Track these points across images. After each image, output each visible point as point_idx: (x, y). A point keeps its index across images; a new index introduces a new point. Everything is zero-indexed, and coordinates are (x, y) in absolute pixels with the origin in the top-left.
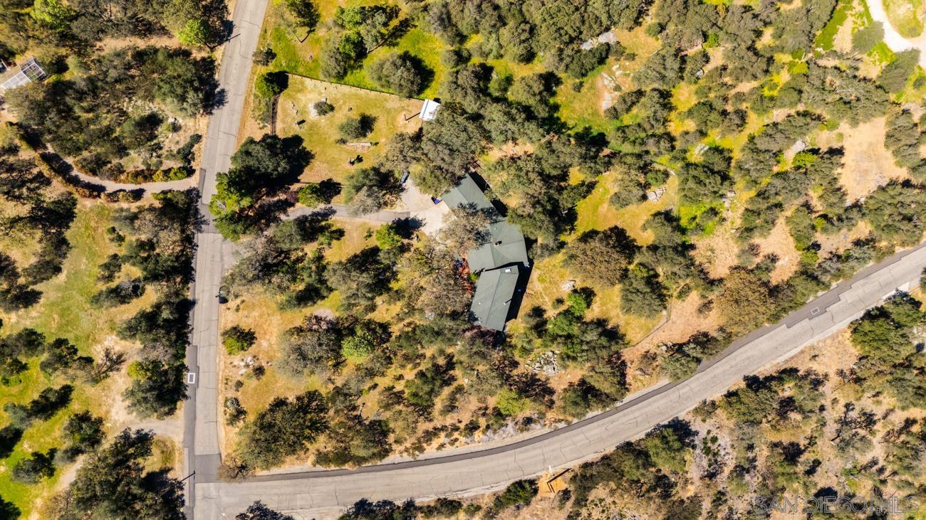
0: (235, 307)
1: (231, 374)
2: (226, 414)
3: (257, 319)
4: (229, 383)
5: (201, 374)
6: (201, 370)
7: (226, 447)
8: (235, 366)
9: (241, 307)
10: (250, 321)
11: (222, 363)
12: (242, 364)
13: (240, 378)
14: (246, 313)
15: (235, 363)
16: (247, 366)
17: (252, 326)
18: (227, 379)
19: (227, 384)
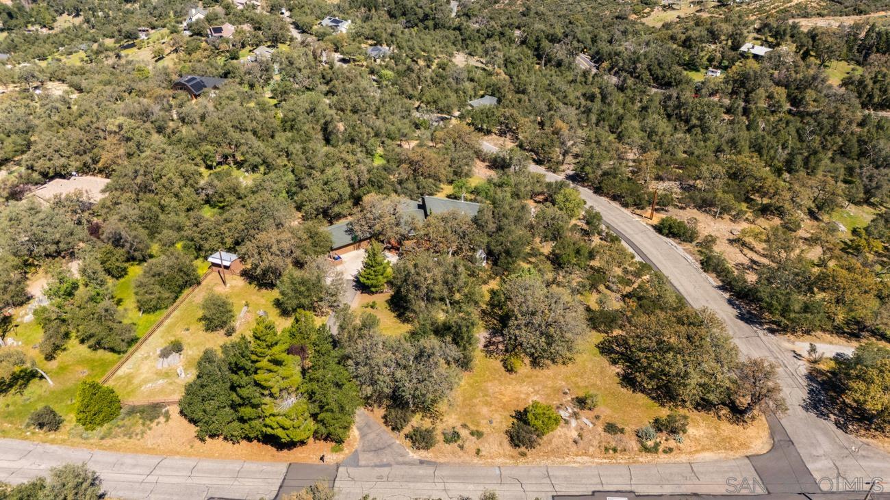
0: (474, 439)
1: (595, 443)
2: (671, 450)
3: (493, 408)
4: (613, 444)
5: (606, 488)
6: (599, 488)
7: (732, 449)
8: (580, 435)
9: (473, 428)
10: (497, 417)
11: (579, 459)
12: (573, 423)
13: (600, 429)
14: (484, 422)
15: (574, 434)
16: (575, 415)
17: (507, 414)
18: (606, 449)
19: (615, 450)
